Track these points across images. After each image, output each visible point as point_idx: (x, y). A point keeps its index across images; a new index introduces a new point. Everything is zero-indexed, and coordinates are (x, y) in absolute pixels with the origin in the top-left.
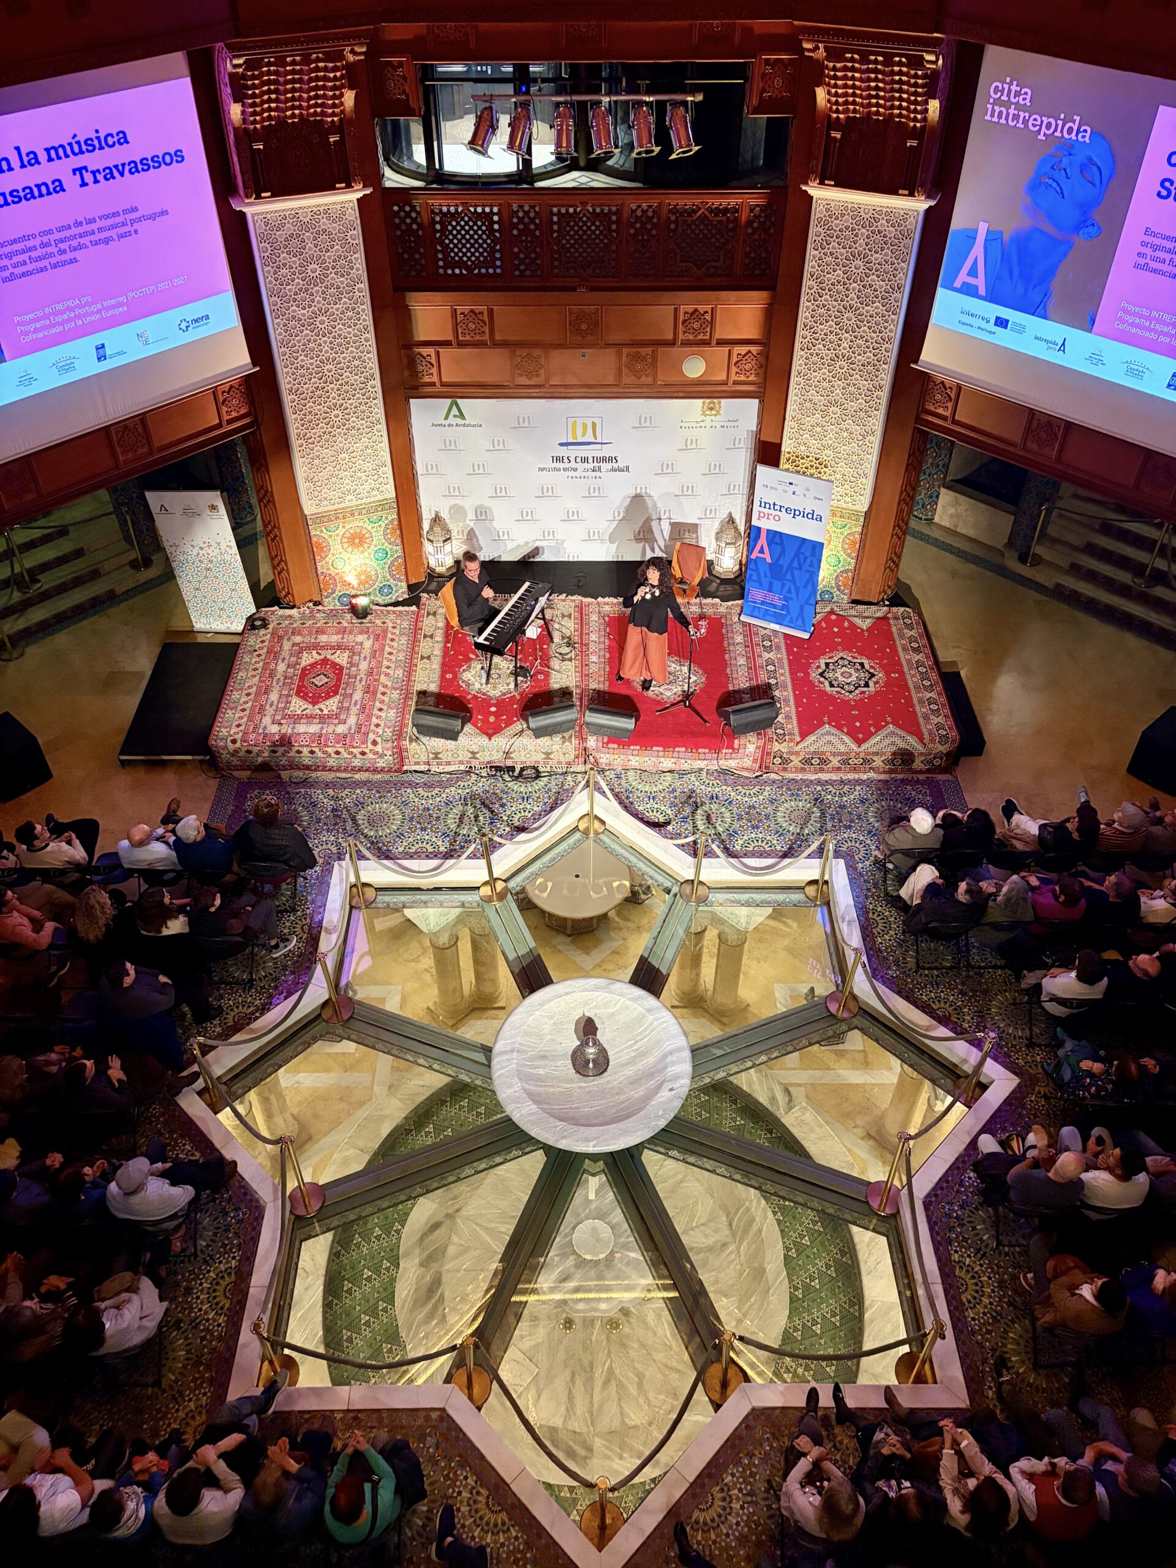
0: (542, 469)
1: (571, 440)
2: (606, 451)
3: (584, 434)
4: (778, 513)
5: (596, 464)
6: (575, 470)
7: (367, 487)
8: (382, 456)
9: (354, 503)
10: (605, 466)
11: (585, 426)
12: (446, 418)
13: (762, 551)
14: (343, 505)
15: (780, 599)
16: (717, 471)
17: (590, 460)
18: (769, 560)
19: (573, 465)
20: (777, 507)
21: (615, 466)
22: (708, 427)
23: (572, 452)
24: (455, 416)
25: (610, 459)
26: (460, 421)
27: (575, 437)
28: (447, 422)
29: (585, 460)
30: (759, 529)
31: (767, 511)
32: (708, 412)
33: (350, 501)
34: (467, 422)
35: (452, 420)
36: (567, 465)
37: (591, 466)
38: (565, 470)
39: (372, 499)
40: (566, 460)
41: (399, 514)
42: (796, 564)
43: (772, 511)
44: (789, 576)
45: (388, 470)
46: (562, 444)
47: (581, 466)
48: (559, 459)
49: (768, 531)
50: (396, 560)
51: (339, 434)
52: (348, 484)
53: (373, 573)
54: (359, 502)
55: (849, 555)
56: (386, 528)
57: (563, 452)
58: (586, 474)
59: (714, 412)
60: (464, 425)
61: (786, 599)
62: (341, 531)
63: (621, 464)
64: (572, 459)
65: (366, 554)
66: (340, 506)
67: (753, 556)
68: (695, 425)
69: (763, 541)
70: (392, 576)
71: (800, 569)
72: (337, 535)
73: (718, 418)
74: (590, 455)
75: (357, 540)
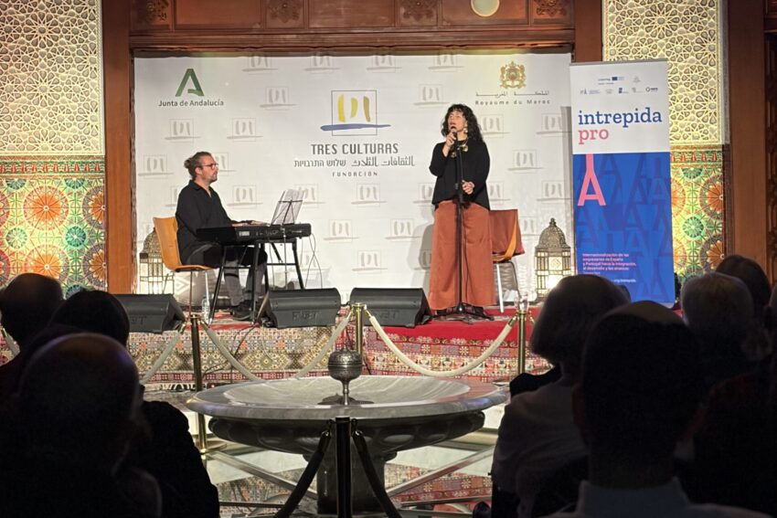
0: (299, 164)
1: (337, 122)
2: (383, 137)
3: (353, 114)
4: (604, 126)
5: (370, 155)
6: (343, 163)
7: (69, 133)
8: (94, 96)
9: (49, 153)
10: (382, 157)
11: (354, 101)
12: (179, 94)
13: (591, 191)
14: (34, 153)
15: (626, 260)
16: (528, 164)
17: (362, 149)
18: (602, 203)
19: (340, 156)
20: (602, 118)
21: (395, 156)
22: (511, 102)
23: (338, 138)
24: (190, 91)
25: (388, 148)
26: (196, 98)
27: (342, 118)
28: (179, 100)
29: (355, 149)
30: (583, 157)
31: (589, 127)
32: (509, 83)
33: (44, 148)
34: (205, 99)
35: (186, 96)
36: (332, 157)
37: (363, 157)
38: (330, 163)
39: (74, 153)
40: (331, 150)
41: (106, 181)
42: (638, 197)
43: (597, 127)
44: (632, 220)
45: (100, 116)
46: (324, 128)
47: (349, 158)
48: (322, 149)
49: (595, 156)
50: (95, 249)
51: (43, 55)
52: (45, 125)
53: (61, 263)
54: (56, 153)
55: (712, 214)
56: (88, 198)
57: (327, 138)
58: (357, 169)
59: (516, 83)
60: (201, 103)
61: (634, 257)
62: (26, 189)
63: (402, 154)
64: (339, 149)
65: (56, 231)
66: (30, 153)
67: (581, 203)
68: (494, 99)
69: (590, 174)
70: (88, 274)
71: (645, 201)
72: (21, 194)
73: (522, 91)
74: (361, 141)
75: (46, 208)
